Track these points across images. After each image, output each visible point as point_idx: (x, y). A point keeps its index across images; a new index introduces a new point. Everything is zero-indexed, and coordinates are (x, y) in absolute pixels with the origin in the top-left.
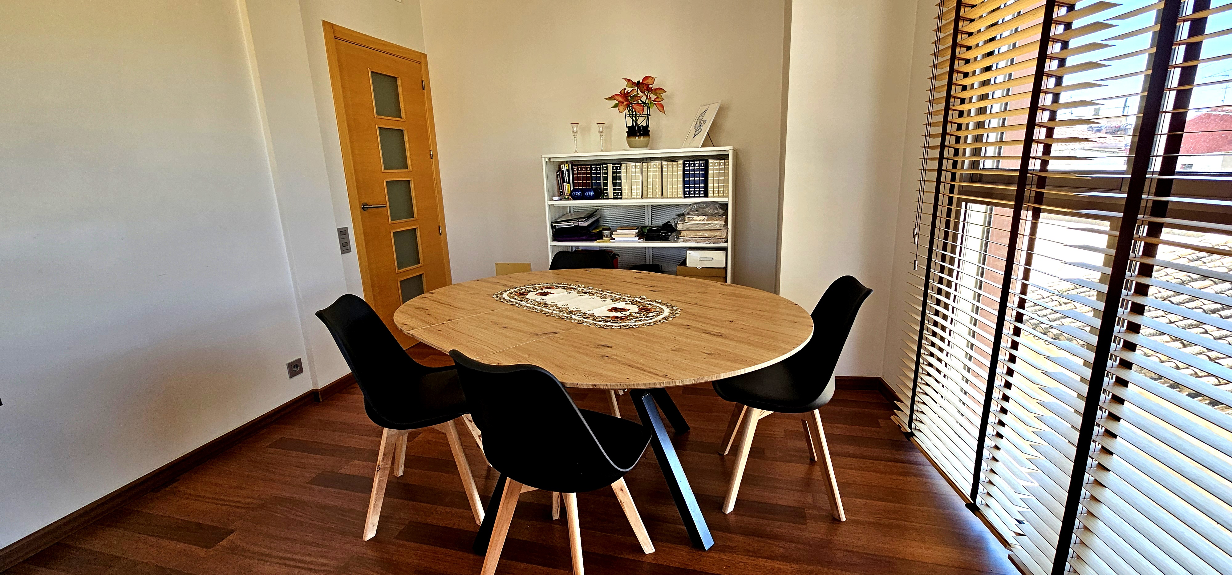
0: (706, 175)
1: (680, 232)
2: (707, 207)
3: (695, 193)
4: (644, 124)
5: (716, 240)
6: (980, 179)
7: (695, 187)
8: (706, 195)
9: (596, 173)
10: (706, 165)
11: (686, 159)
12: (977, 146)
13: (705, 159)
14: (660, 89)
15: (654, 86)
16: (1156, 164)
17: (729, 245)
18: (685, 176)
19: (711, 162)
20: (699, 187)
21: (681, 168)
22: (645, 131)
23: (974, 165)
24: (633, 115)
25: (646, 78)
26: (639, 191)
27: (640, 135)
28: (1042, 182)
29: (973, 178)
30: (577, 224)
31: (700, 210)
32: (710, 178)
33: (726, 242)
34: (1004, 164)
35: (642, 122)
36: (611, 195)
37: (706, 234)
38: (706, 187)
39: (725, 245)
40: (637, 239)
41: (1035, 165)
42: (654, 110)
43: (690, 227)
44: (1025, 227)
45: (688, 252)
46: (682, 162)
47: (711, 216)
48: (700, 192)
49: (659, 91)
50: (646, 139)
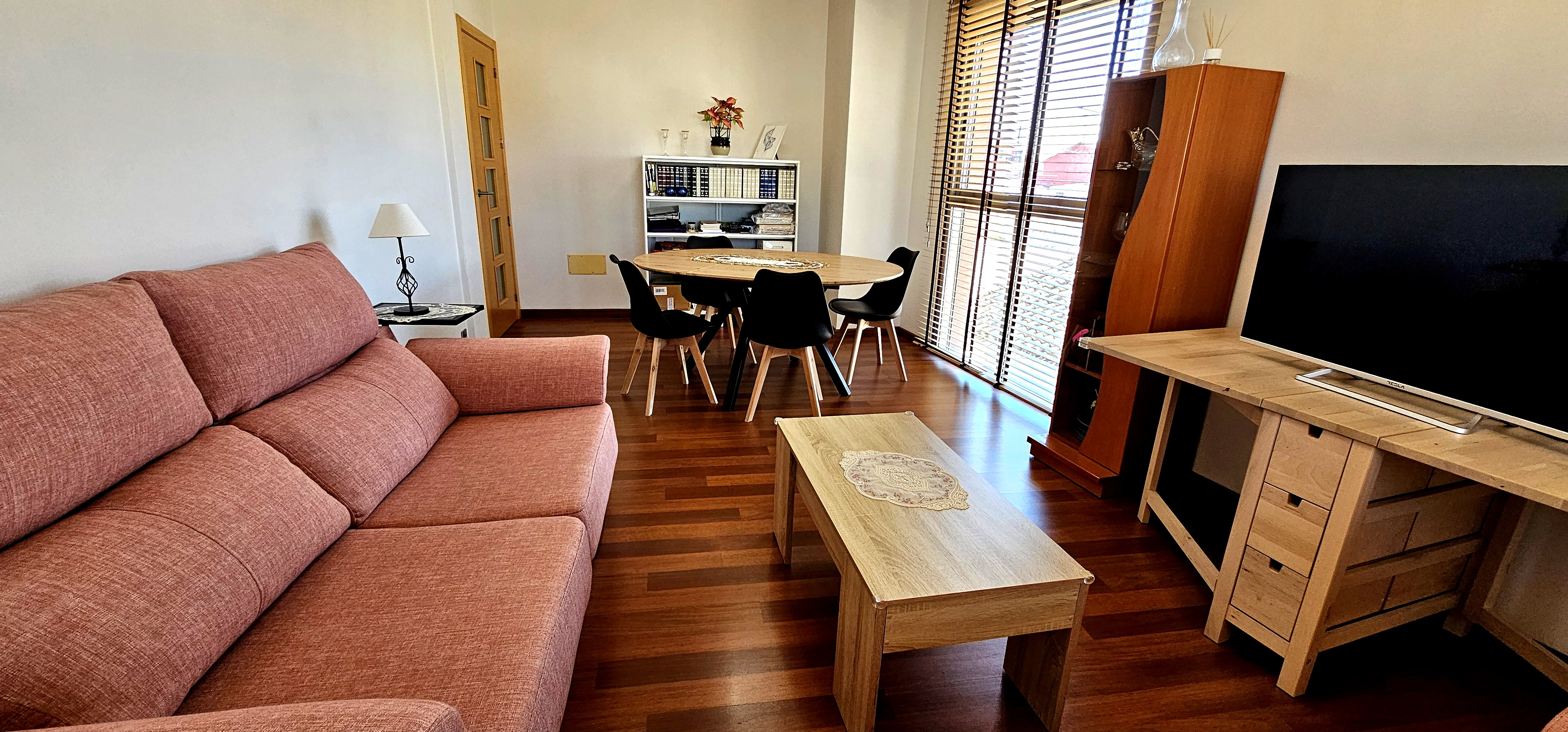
0: (777, 182)
1: (758, 226)
2: (779, 206)
3: (768, 195)
4: (725, 136)
5: (787, 233)
6: (960, 194)
7: (768, 191)
8: (776, 198)
9: (680, 174)
10: (777, 173)
11: (762, 168)
12: (958, 176)
13: (777, 168)
14: (740, 109)
15: (736, 106)
16: (1029, 192)
17: (796, 237)
18: (761, 181)
19: (780, 171)
20: (772, 191)
21: (758, 175)
22: (726, 142)
23: (957, 186)
24: (718, 129)
25: (730, 99)
26: (723, 192)
27: (723, 146)
28: (991, 196)
29: (956, 193)
30: (670, 217)
31: (775, 209)
32: (780, 184)
33: (794, 234)
34: (971, 187)
35: (723, 134)
36: (699, 194)
37: (781, 228)
38: (777, 191)
39: (793, 236)
40: (721, 231)
41: (988, 189)
42: (734, 126)
43: (766, 222)
44: (984, 218)
45: (764, 242)
46: (759, 170)
47: (783, 214)
48: (771, 195)
49: (738, 111)
50: (728, 148)
